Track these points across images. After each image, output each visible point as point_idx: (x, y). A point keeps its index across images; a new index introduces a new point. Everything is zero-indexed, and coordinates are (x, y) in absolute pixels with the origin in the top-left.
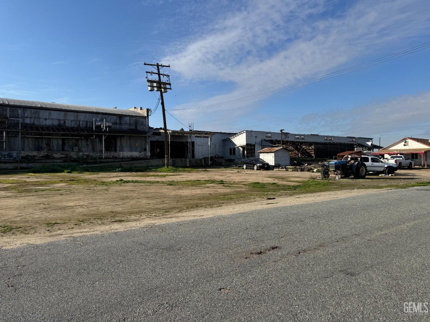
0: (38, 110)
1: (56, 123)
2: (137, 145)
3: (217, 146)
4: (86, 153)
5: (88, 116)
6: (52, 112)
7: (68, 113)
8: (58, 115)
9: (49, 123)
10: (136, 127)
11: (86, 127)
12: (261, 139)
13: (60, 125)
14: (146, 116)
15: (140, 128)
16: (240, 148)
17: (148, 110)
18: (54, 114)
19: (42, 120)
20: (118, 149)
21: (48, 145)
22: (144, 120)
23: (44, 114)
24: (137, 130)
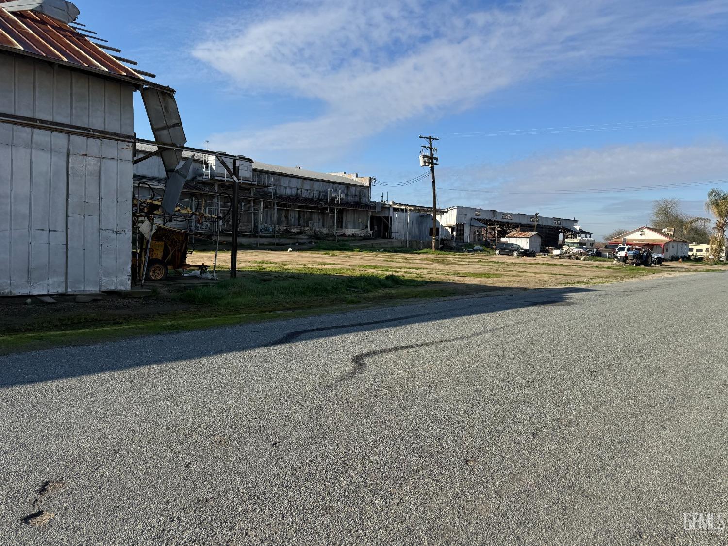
0: (280, 177)
1: (294, 192)
2: (360, 220)
3: (414, 222)
4: (318, 229)
5: (321, 185)
6: (292, 179)
7: (305, 181)
8: (297, 182)
9: (288, 192)
10: (360, 199)
11: (319, 198)
12: (470, 218)
13: (297, 195)
14: (369, 186)
15: (363, 201)
16: (447, 228)
17: (371, 179)
18: (294, 183)
19: (283, 188)
20: (344, 225)
21: (287, 217)
22: (367, 191)
23: (285, 181)
24: (361, 203)
